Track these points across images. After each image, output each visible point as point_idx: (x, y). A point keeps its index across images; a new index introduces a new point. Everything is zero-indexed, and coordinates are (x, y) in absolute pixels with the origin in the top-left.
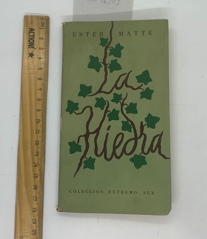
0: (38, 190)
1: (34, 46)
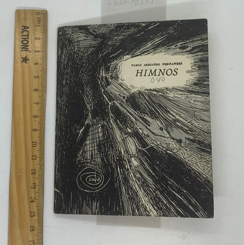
0: (36, 232)
1: (28, 48)
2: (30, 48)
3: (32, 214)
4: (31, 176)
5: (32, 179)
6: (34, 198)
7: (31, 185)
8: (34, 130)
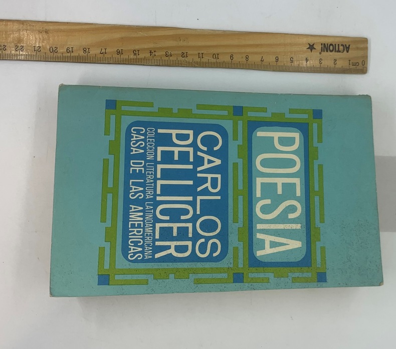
0: (116, 56)
1: (324, 51)
2: (325, 54)
3: (137, 52)
4: (180, 52)
5: (176, 52)
6: (155, 55)
7: (169, 52)
8: (231, 56)
